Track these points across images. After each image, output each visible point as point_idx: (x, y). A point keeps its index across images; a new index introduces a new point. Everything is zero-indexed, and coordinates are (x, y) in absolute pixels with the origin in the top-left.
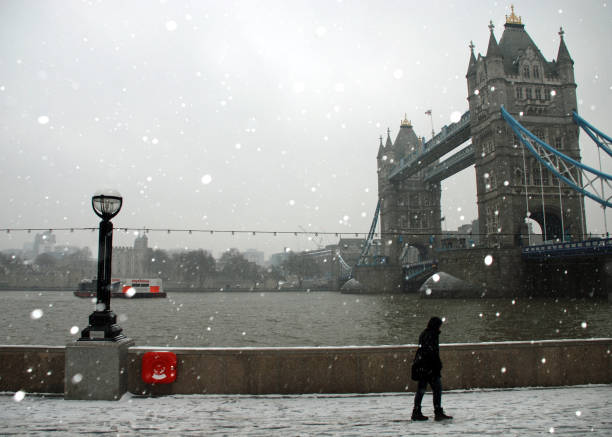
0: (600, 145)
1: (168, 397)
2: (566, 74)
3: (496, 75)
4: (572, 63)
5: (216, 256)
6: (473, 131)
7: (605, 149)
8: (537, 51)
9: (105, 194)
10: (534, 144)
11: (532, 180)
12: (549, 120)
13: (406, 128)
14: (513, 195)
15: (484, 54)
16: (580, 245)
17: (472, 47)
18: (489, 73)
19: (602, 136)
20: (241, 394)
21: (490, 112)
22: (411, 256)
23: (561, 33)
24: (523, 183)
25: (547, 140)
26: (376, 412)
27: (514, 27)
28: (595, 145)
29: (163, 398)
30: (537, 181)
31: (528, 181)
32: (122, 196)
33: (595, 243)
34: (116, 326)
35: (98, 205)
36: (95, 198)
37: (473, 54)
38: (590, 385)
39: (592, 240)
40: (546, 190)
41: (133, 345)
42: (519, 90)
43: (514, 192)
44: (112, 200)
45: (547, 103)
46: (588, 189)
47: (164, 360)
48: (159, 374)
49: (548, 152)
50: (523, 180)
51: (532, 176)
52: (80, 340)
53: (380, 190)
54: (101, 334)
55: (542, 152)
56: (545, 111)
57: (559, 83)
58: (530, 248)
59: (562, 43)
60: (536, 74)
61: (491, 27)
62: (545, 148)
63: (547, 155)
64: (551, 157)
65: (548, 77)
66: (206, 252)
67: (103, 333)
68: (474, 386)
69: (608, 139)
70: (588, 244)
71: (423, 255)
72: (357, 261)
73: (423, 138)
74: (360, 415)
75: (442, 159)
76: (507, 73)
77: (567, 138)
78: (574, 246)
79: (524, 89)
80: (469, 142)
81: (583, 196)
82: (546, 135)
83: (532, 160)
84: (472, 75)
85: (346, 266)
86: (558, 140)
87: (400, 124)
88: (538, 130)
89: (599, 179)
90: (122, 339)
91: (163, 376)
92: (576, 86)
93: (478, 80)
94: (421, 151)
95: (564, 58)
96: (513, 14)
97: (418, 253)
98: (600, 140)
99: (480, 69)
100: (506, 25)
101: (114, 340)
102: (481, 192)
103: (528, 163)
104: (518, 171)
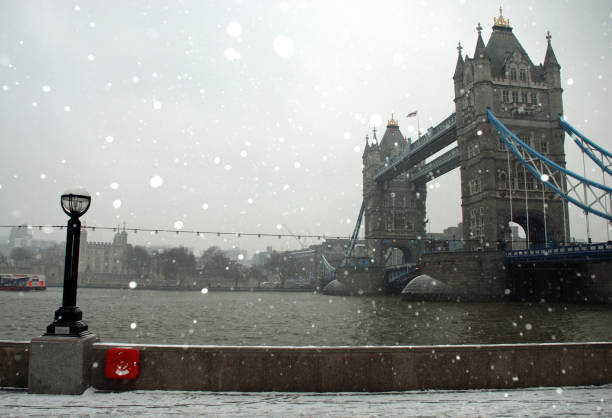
0: (584, 150)
1: (130, 392)
2: (553, 78)
3: (482, 78)
4: (559, 67)
5: (198, 254)
6: (459, 133)
7: (589, 155)
8: (524, 54)
9: (74, 193)
10: (520, 148)
11: (516, 184)
12: (535, 124)
13: (393, 128)
14: (497, 199)
15: (472, 56)
16: (562, 250)
17: (460, 48)
18: (475, 76)
19: (587, 142)
20: (202, 390)
21: (477, 114)
22: (395, 258)
23: (549, 37)
24: (508, 187)
25: (532, 144)
26: (329, 410)
27: (502, 30)
28: (580, 150)
29: (125, 393)
30: (521, 185)
31: (513, 184)
32: (90, 195)
33: (577, 249)
34: (81, 323)
35: (67, 203)
36: (63, 197)
37: (460, 56)
38: (541, 388)
39: (574, 245)
40: (530, 194)
41: (98, 341)
42: (506, 93)
43: (498, 195)
44: (80, 199)
45: (533, 107)
46: (571, 195)
47: (127, 356)
48: (122, 370)
49: (533, 157)
50: (508, 183)
51: (516, 180)
52: (45, 335)
53: (364, 190)
54: (66, 330)
55: (526, 155)
56: (532, 115)
57: (545, 88)
58: (513, 252)
59: (549, 46)
60: (523, 77)
61: (479, 29)
62: (530, 152)
63: (531, 160)
64: (536, 162)
65: (535, 81)
66: (187, 250)
67: (67, 329)
68: (429, 387)
69: (593, 145)
70: (570, 250)
71: (407, 257)
72: (341, 262)
73: (409, 139)
74: (313, 412)
75: (428, 160)
76: (494, 76)
77: (552, 143)
78: (556, 250)
79: (510, 92)
80: (455, 144)
81: (566, 202)
82: (532, 140)
83: (517, 164)
84: (459, 78)
85: (330, 268)
86: (544, 144)
87: (386, 125)
88: (524, 134)
89: (582, 185)
90: (88, 335)
91: (127, 372)
92: (562, 91)
93: (465, 82)
94: (406, 152)
95: (551, 63)
96: (501, 17)
97: (402, 255)
98: (585, 146)
99: (468, 71)
100: (494, 28)
101: (79, 336)
102: (466, 196)
103: (513, 166)
104: (503, 175)
